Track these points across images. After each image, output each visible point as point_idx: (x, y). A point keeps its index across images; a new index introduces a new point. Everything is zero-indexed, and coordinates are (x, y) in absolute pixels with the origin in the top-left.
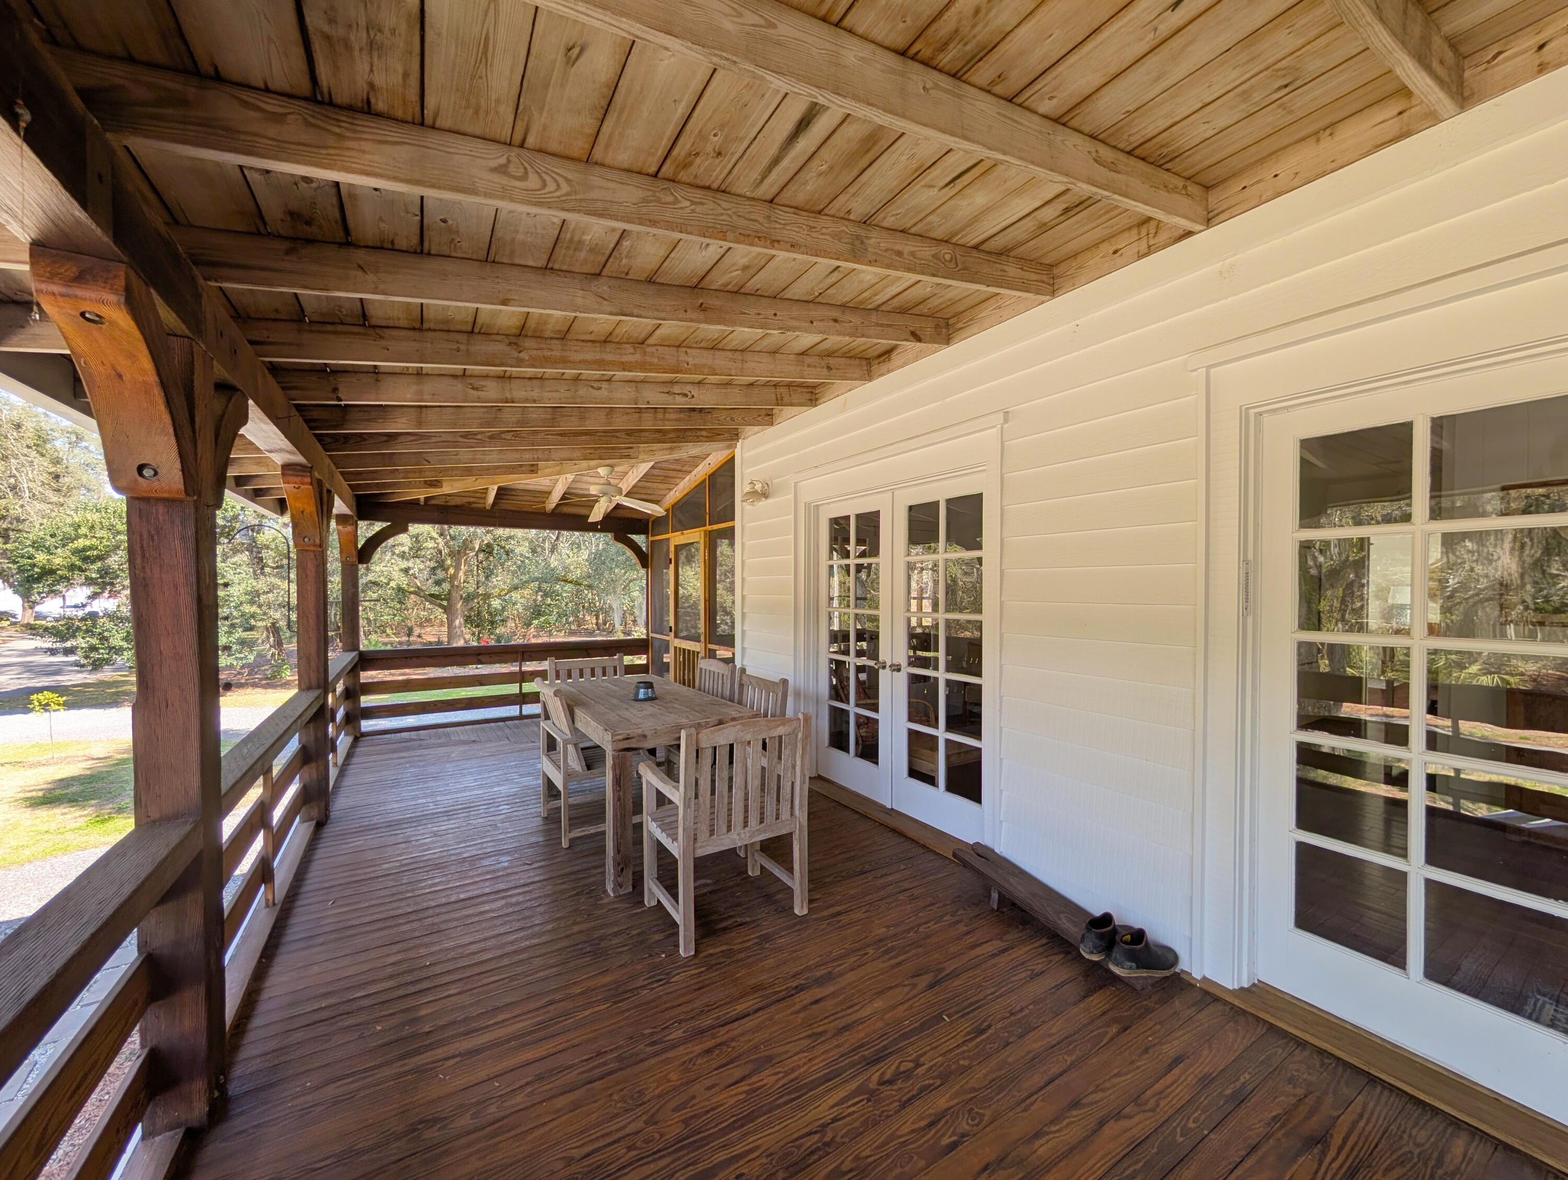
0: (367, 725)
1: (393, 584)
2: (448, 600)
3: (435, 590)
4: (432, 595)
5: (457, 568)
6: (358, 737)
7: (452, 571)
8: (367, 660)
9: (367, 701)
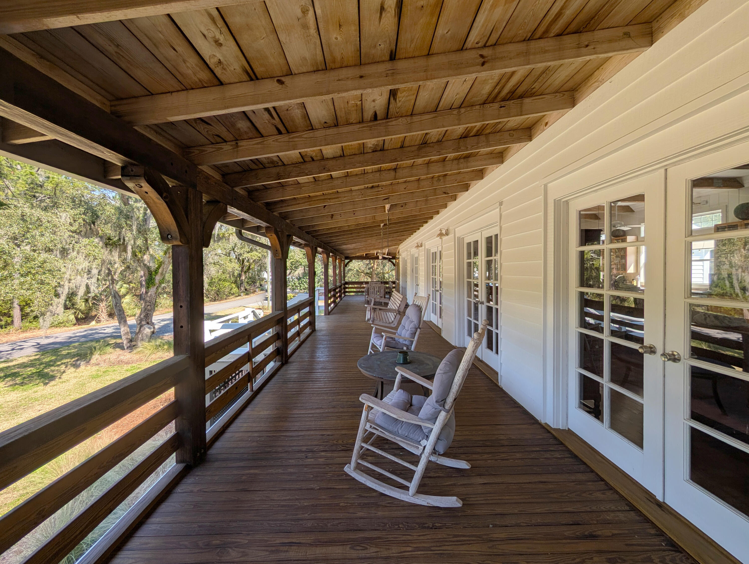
0: (347, 294)
1: (355, 270)
2: (371, 274)
3: (368, 271)
4: (367, 273)
5: (374, 264)
6: (345, 296)
7: (372, 265)
8: (346, 283)
9: (347, 290)
